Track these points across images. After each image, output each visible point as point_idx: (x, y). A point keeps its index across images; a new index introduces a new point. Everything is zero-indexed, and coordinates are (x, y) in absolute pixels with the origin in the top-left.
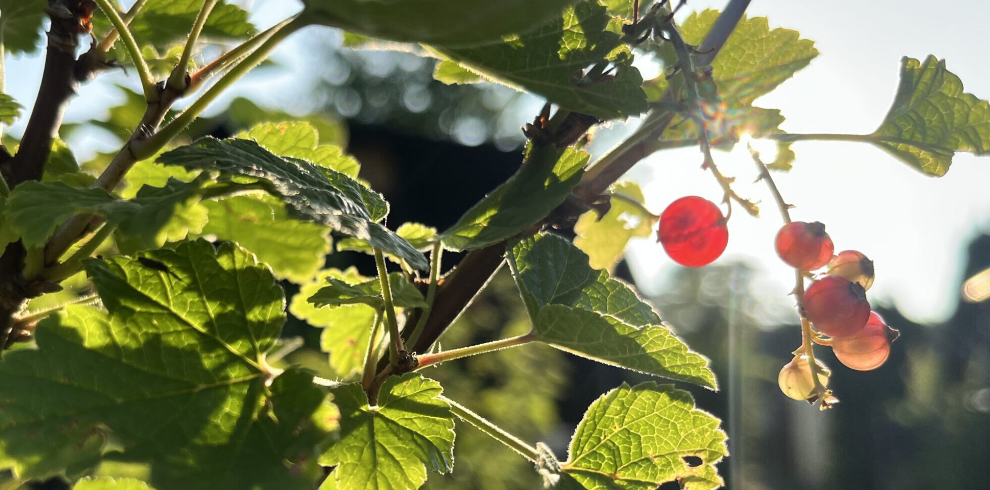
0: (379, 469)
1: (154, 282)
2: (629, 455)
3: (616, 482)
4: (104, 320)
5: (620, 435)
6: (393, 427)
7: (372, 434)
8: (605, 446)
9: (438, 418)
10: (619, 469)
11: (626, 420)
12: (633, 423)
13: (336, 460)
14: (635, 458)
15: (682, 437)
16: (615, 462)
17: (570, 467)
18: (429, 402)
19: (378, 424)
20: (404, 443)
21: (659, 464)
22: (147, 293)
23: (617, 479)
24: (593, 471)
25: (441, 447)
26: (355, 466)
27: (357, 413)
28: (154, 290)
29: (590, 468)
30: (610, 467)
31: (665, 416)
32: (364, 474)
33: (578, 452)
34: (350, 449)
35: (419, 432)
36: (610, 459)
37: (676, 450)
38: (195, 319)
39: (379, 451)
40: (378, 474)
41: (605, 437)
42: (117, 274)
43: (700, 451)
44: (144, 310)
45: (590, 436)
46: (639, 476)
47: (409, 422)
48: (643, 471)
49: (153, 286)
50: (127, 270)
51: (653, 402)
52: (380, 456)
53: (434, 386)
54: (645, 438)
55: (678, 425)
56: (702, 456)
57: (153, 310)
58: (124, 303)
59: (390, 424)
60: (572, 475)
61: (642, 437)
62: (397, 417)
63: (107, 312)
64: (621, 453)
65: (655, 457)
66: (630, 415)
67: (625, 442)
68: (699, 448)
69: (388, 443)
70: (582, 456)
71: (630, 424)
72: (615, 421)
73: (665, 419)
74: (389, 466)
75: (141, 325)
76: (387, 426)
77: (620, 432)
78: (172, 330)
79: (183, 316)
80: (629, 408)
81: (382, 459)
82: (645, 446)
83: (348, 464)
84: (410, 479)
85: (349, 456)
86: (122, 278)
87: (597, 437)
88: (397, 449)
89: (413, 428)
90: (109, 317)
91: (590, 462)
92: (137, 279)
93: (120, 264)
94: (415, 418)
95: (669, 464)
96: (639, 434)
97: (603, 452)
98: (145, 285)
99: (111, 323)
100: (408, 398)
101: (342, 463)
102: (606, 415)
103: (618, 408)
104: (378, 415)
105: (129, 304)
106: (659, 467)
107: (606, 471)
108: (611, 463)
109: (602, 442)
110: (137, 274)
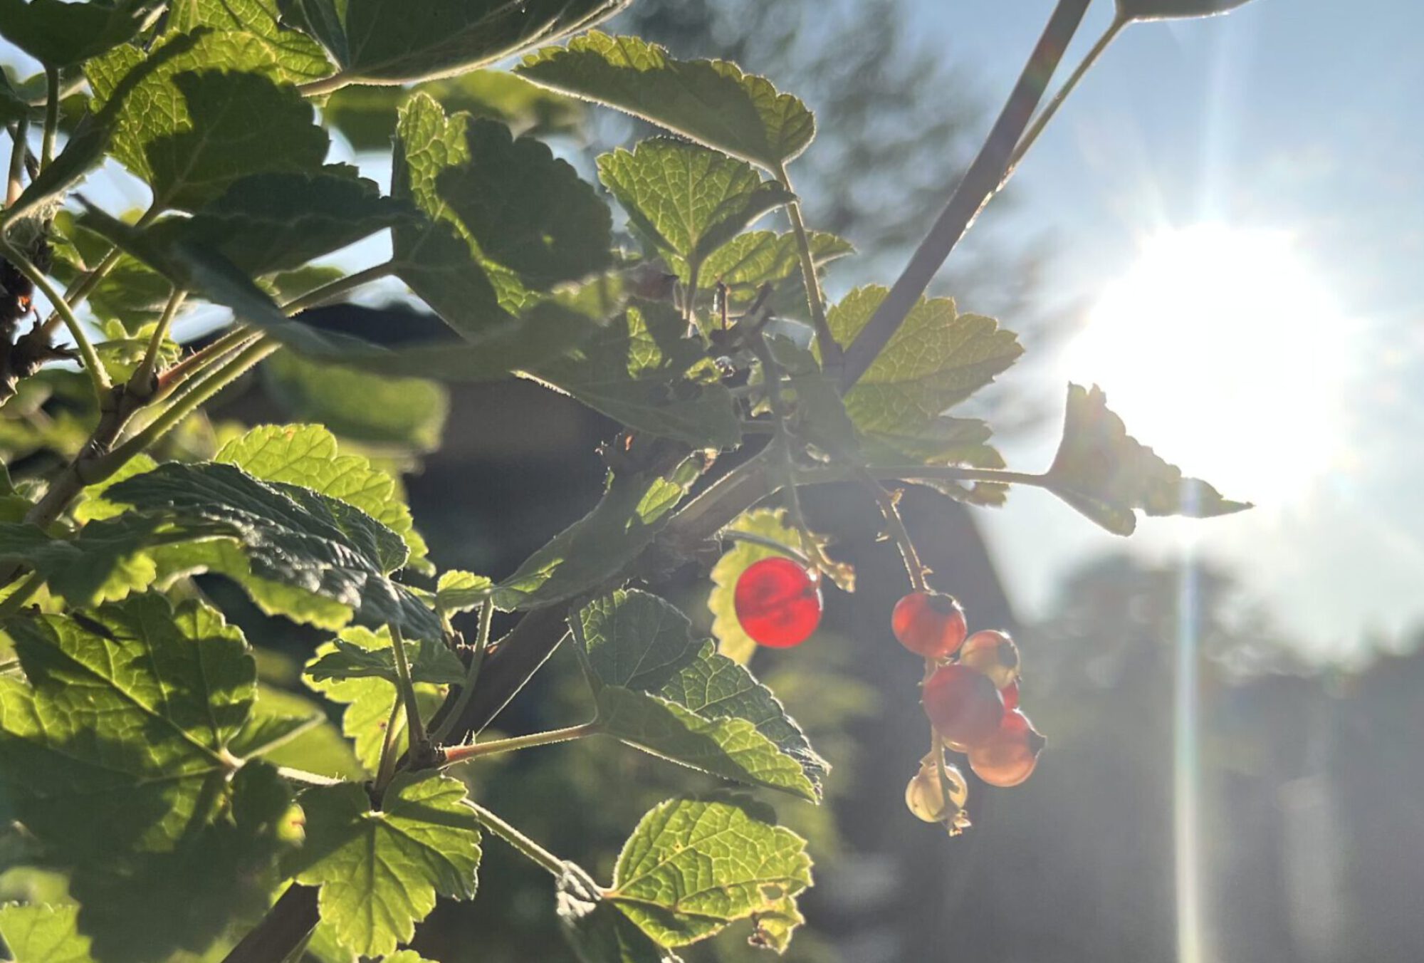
0: (375, 891)
1: (92, 647)
2: (696, 883)
3: (677, 916)
4: (27, 695)
5: (683, 856)
6: (399, 839)
7: (370, 847)
8: (664, 870)
9: (459, 830)
10: (681, 900)
11: (692, 837)
12: (701, 841)
13: (321, 879)
14: (703, 886)
15: (763, 862)
16: (675, 891)
17: (616, 895)
18: (448, 809)
19: (380, 834)
20: (411, 860)
21: (732, 895)
22: (84, 662)
23: (678, 912)
24: (645, 901)
25: (461, 868)
26: (343, 886)
27: (355, 821)
28: (92, 658)
29: (641, 897)
30: (669, 896)
31: (742, 833)
32: (355, 899)
33: (627, 876)
34: (340, 865)
35: (433, 847)
36: (668, 887)
37: (755, 878)
38: (141, 696)
39: (377, 868)
40: (373, 898)
41: (664, 858)
42: (48, 637)
43: (781, 881)
44: (78, 683)
45: (643, 856)
46: (707, 910)
47: (421, 833)
48: (712, 903)
49: (91, 653)
50: (61, 632)
51: (726, 816)
52: (377, 875)
53: (457, 788)
54: (717, 862)
55: (758, 846)
56: (784, 886)
57: (89, 684)
58: (54, 674)
59: (396, 836)
60: (618, 906)
61: (714, 860)
62: (405, 826)
63: (30, 685)
64: (685, 879)
65: (730, 886)
66: (697, 831)
67: (689, 865)
68: (781, 877)
69: (389, 859)
70: (632, 881)
71: (698, 843)
72: (677, 838)
73: (742, 839)
74: (388, 888)
75: (73, 702)
76: (392, 837)
77: (683, 853)
78: (112, 709)
79: (128, 691)
80: (694, 824)
81: (380, 880)
82: (717, 873)
83: (335, 884)
84: (414, 905)
85: (336, 873)
86: (53, 641)
87: (652, 858)
88: (402, 867)
89: (426, 842)
90: (32, 692)
91: (641, 889)
92: (71, 644)
93: (52, 624)
94: (429, 829)
95: (745, 895)
96: (709, 855)
97: (660, 877)
98: (81, 652)
99: (35, 700)
100: (423, 803)
101: (327, 882)
102: (666, 830)
103: (681, 821)
104: (380, 822)
105: (59, 676)
106: (732, 899)
107: (663, 902)
108: (670, 892)
109: (661, 864)
110: (72, 637)
